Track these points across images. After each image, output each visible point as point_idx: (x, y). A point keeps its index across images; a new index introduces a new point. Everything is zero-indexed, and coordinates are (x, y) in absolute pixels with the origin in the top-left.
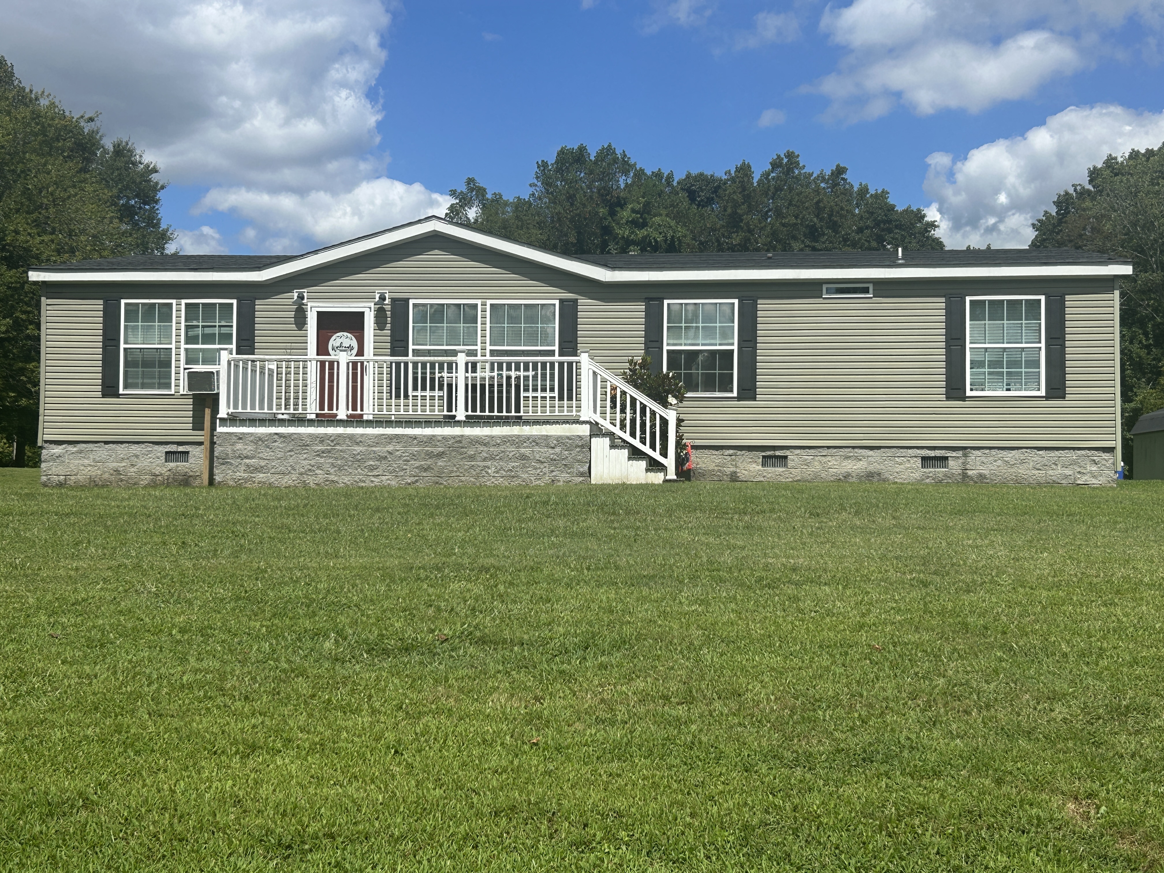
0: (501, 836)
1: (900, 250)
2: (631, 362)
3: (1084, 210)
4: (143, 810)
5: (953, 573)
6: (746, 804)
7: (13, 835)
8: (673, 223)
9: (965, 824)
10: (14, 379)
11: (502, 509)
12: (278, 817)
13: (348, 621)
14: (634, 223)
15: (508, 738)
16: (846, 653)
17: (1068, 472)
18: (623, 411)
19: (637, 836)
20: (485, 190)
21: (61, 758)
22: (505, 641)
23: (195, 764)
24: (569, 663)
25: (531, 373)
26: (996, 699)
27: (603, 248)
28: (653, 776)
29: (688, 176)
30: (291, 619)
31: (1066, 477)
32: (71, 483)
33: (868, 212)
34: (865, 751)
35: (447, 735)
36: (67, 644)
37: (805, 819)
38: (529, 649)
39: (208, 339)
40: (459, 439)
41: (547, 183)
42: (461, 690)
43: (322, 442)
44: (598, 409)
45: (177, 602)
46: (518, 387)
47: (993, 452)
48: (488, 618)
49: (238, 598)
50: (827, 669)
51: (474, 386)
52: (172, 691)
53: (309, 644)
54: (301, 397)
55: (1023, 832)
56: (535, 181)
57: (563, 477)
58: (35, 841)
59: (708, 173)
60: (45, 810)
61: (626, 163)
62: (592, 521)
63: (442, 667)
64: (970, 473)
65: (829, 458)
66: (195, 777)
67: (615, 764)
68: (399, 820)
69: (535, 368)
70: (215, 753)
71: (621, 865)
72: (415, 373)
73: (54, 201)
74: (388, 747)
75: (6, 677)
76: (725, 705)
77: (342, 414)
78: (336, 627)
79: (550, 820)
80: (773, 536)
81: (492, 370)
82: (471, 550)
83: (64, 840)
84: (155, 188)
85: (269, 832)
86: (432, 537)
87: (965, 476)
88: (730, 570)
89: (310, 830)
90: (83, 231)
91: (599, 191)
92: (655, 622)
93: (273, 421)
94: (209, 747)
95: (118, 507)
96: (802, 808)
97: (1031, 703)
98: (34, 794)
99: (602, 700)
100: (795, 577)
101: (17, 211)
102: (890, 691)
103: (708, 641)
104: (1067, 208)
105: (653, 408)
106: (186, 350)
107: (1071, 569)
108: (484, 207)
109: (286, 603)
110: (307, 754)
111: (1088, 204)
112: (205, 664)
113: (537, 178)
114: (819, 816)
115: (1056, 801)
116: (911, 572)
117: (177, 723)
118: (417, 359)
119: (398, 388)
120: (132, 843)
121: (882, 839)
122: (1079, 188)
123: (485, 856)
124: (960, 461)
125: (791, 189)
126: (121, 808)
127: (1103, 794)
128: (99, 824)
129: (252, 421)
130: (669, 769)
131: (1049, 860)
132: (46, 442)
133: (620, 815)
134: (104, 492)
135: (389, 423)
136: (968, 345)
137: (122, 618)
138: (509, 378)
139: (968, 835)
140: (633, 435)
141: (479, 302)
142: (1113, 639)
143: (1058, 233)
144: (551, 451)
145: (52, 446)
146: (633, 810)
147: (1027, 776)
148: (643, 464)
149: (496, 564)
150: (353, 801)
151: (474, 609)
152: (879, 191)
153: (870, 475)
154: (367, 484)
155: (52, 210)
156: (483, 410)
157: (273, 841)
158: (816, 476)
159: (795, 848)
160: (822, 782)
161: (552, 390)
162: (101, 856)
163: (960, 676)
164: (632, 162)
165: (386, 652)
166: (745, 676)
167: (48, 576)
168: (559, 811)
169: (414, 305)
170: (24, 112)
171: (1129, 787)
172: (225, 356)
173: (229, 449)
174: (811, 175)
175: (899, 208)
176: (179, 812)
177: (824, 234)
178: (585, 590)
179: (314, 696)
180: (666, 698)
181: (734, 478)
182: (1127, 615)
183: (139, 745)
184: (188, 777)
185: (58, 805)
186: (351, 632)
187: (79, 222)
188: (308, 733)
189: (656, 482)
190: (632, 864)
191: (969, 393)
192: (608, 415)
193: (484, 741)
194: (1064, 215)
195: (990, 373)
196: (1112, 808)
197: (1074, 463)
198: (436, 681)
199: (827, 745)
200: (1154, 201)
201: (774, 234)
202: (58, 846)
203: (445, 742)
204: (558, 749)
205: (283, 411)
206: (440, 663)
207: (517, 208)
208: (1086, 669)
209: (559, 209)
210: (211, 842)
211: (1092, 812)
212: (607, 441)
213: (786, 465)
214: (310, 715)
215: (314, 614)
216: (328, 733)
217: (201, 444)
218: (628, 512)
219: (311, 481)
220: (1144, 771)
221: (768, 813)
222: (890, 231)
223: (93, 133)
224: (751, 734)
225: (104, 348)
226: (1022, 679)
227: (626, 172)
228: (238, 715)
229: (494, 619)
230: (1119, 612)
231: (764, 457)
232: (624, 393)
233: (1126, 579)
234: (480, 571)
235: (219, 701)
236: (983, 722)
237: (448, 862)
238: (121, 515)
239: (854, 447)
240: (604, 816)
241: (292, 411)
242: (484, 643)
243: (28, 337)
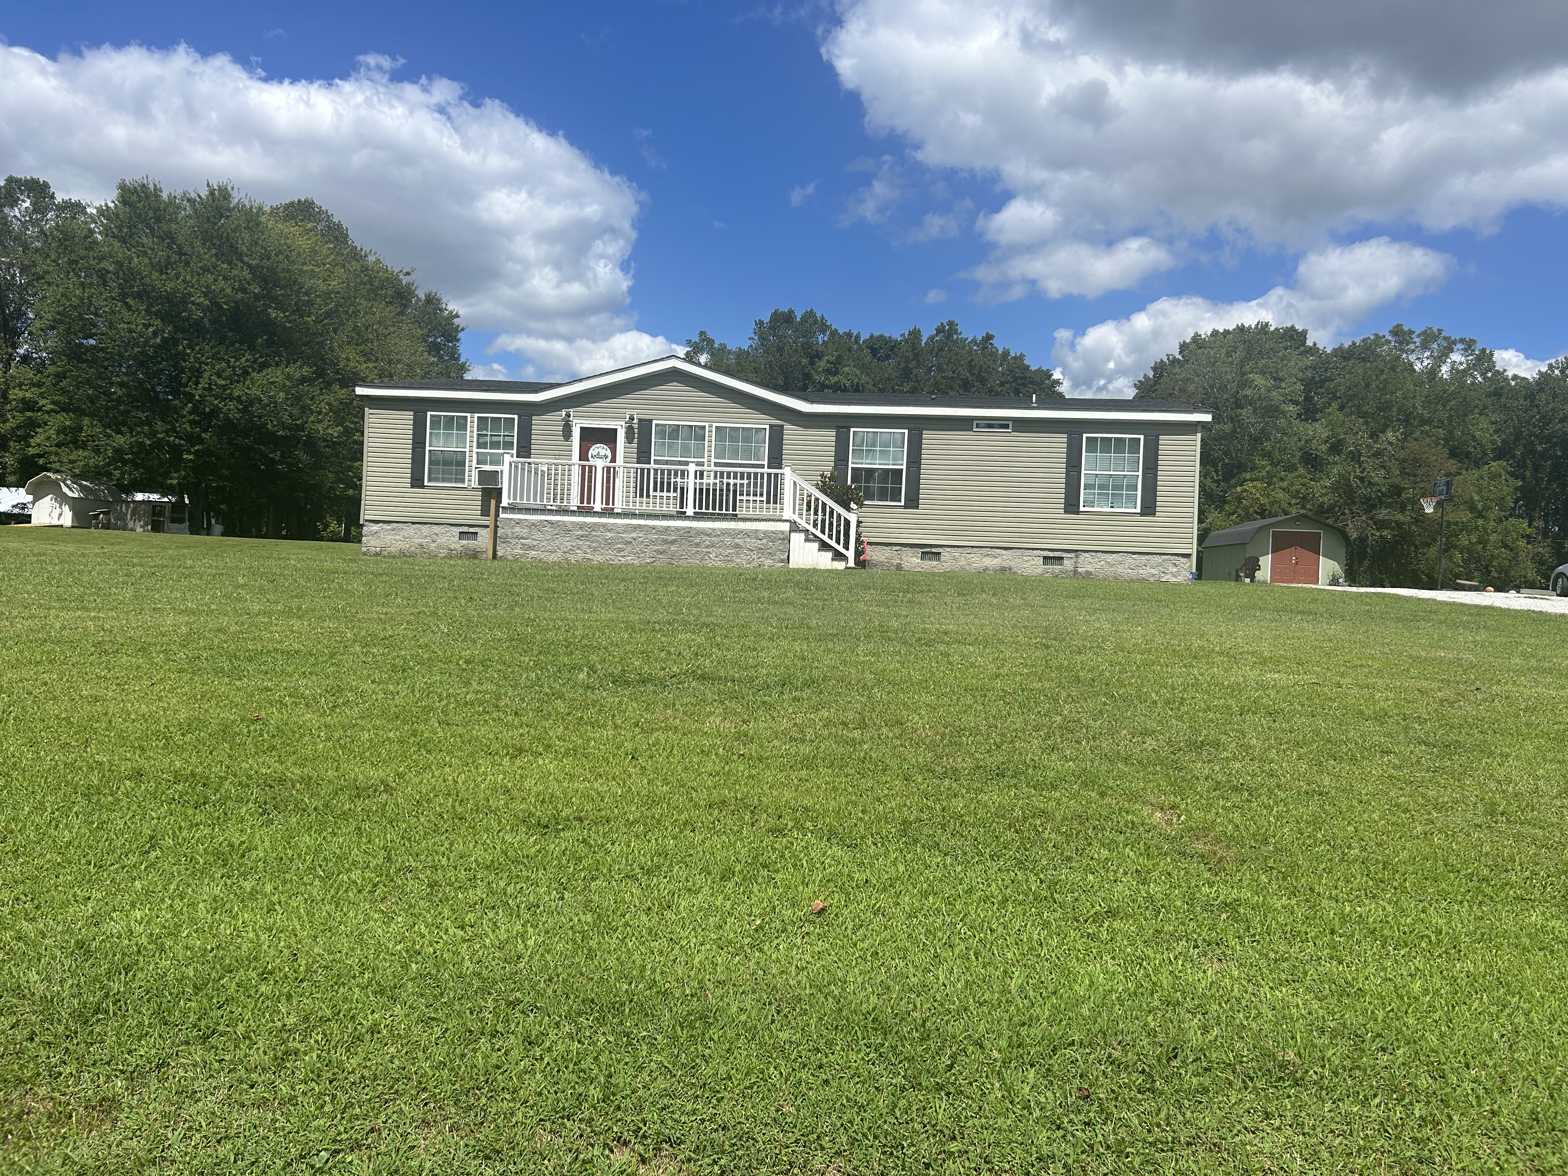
0: (713, 823)
1: (1034, 396)
2: (822, 476)
3: (1175, 375)
4: (432, 795)
5: (1068, 639)
6: (905, 805)
7: (328, 811)
8: (858, 373)
9: (1076, 825)
10: (343, 474)
11: (720, 583)
12: (538, 804)
13: (598, 659)
14: (828, 371)
15: (721, 750)
16: (985, 696)
17: (1154, 571)
18: (816, 513)
19: (820, 826)
20: (713, 341)
21: (368, 754)
22: (720, 678)
23: (474, 762)
24: (770, 696)
25: (745, 482)
26: (1101, 733)
27: (804, 388)
28: (834, 782)
29: (872, 337)
30: (553, 656)
31: (1153, 575)
32: (385, 553)
33: (1009, 370)
34: (999, 768)
35: (673, 746)
36: (376, 669)
37: (951, 818)
38: (739, 685)
39: (495, 445)
40: (689, 530)
41: (762, 338)
42: (685, 713)
43: (581, 528)
44: (797, 511)
45: (464, 640)
46: (735, 492)
47: (1099, 555)
48: (707, 661)
49: (512, 640)
50: (970, 706)
51: (701, 490)
52: (458, 706)
53: (567, 675)
54: (565, 494)
55: (1121, 833)
56: (753, 336)
57: (768, 562)
58: (345, 816)
59: (887, 335)
60: (354, 792)
61: (823, 324)
62: (790, 593)
63: (671, 696)
64: (1080, 570)
65: (972, 555)
66: (474, 771)
67: (804, 772)
68: (633, 809)
69: (749, 478)
70: (490, 754)
71: (807, 848)
72: (655, 478)
73: (377, 336)
74: (627, 754)
75: (327, 691)
76: (891, 731)
77: (598, 507)
78: (589, 662)
79: (752, 812)
80: (929, 609)
81: (715, 477)
82: (696, 612)
83: (368, 816)
84: (457, 330)
85: (531, 814)
86: (665, 601)
87: (1075, 572)
88: (896, 632)
89: (563, 814)
90: (399, 361)
91: (802, 345)
92: (838, 668)
93: (544, 511)
94: (486, 749)
95: (421, 570)
96: (949, 810)
97: (1128, 737)
98: (345, 780)
99: (795, 724)
100: (947, 639)
101: (349, 343)
102: (1018, 725)
103: (879, 683)
104: (1161, 373)
105: (839, 512)
106: (477, 453)
107: (1159, 639)
108: (712, 355)
109: (550, 644)
110: (563, 757)
111: (1177, 370)
112: (484, 687)
113: (755, 333)
114: (962, 816)
115: (1146, 811)
116: (1036, 638)
117: (460, 730)
118: (656, 466)
119: (642, 489)
120: (422, 819)
121: (1010, 834)
122: (1171, 357)
123: (701, 838)
124: (1072, 561)
125: (950, 350)
126: (414, 793)
127: (1183, 806)
128: (397, 805)
129: (528, 510)
130: (846, 777)
131: (1141, 854)
132: (366, 521)
133: (807, 810)
134: (410, 560)
135: (634, 515)
136: (1083, 472)
137: (420, 651)
138: (728, 484)
139: (1078, 834)
140: (823, 532)
141: (707, 424)
142: (1192, 693)
143: (1153, 392)
144: (759, 542)
145: (371, 524)
146: (817, 807)
147: (1125, 791)
148: (829, 555)
149: (715, 622)
150: (598, 793)
151: (696, 654)
152: (1018, 355)
153: (1003, 570)
154: (616, 562)
155: (375, 343)
156: (707, 508)
157: (533, 822)
158: (962, 568)
159: (943, 839)
160: (964, 791)
161: (761, 495)
162: (397, 829)
163: (1073, 715)
164: (828, 323)
165: (627, 683)
166: (907, 710)
167: (363, 618)
168: (759, 805)
169: (657, 425)
170: (355, 266)
171: (1204, 801)
172: (507, 459)
173: (509, 532)
174: (966, 339)
175: (1033, 368)
176: (460, 798)
177: (974, 386)
178: (784, 643)
179: (570, 714)
180: (845, 724)
181: (899, 567)
182: (1202, 675)
183: (430, 746)
184: (468, 771)
185: (364, 789)
186: (600, 667)
187: (397, 354)
188: (564, 741)
189: (840, 568)
190: (815, 847)
191: (1082, 509)
192: (804, 516)
193: (702, 751)
194: (1159, 378)
195: (1099, 494)
196: (1190, 817)
197: (1159, 565)
198: (666, 706)
199: (969, 763)
200: (1228, 370)
201: (936, 384)
202: (363, 820)
203: (671, 751)
204: (760, 759)
205: (552, 503)
206: (669, 693)
207: (738, 356)
208: (1170, 713)
209: (771, 358)
210: (485, 821)
211: (1175, 820)
212: (802, 535)
213: (939, 560)
214: (566, 728)
215: (571, 653)
216: (580, 741)
217: (487, 526)
218: (817, 589)
219: (572, 558)
220: (1215, 790)
221: (923, 812)
222: (1025, 385)
223: (409, 285)
224: (911, 753)
225: (413, 449)
226: (1122, 718)
227: (823, 332)
228: (509, 726)
229: (712, 662)
230: (1196, 672)
231: (922, 553)
232: (817, 500)
233: (1202, 648)
234: (702, 626)
235: (495, 715)
236: (1091, 750)
237: (671, 842)
238: (423, 576)
239: (992, 548)
240: (794, 810)
241: (558, 503)
242: (704, 679)
243: (355, 442)
